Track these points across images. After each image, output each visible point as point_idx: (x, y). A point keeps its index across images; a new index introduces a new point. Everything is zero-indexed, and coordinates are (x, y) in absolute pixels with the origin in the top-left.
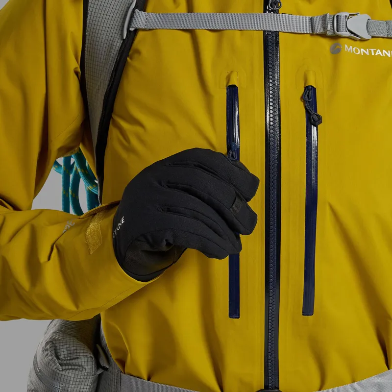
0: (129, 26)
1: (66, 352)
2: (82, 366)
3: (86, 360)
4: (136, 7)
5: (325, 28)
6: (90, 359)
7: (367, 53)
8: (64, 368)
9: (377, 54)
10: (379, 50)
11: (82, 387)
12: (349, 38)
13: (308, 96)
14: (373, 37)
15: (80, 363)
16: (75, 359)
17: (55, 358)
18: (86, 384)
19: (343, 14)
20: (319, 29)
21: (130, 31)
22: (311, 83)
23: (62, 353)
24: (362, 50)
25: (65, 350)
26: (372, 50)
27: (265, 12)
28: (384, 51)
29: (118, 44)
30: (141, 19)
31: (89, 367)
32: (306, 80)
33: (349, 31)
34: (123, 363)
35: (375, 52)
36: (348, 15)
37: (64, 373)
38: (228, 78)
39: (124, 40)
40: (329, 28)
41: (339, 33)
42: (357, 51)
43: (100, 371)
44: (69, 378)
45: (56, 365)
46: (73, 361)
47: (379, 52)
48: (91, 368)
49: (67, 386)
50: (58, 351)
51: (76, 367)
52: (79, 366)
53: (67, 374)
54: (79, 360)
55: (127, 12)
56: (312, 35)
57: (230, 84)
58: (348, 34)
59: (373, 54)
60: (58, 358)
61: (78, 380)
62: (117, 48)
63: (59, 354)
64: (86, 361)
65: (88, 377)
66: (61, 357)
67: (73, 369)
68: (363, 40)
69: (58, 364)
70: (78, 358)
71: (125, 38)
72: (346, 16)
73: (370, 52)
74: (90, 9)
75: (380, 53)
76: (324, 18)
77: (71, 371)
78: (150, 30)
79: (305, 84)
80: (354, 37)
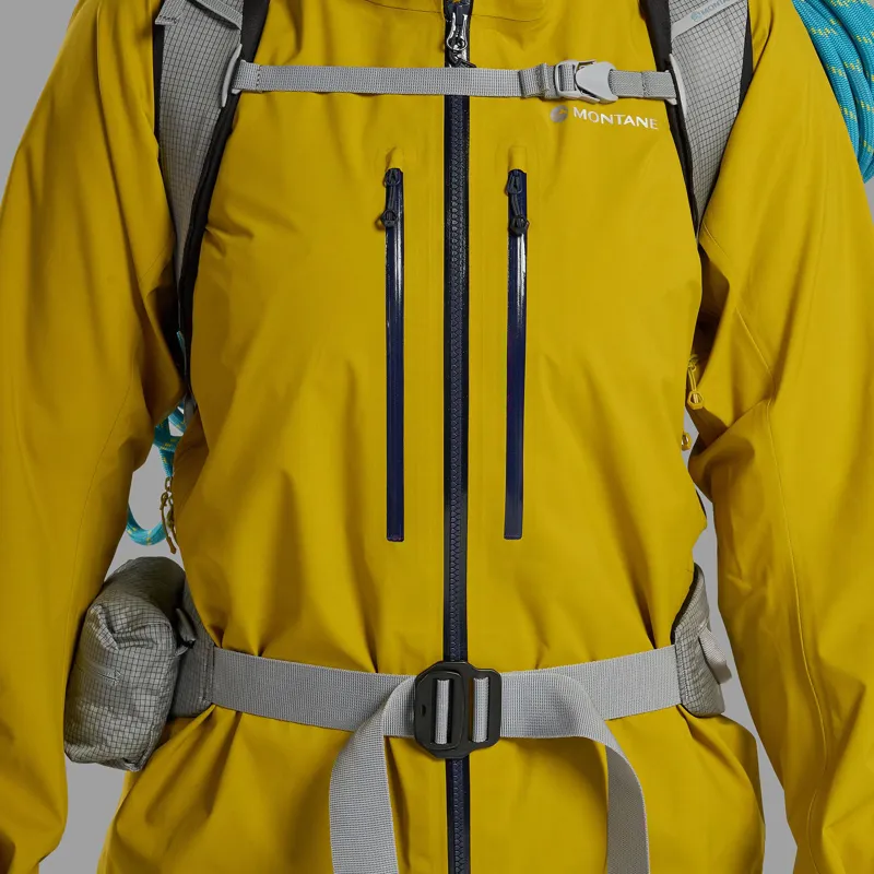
0: (231, 86)
1: (125, 621)
2: (151, 639)
3: (158, 629)
4: (242, 56)
5: (541, 85)
6: (164, 629)
7: (611, 121)
8: (122, 645)
9: (626, 122)
10: (629, 117)
11: (153, 675)
12: (581, 99)
13: (515, 186)
14: (620, 97)
15: (148, 635)
16: (140, 628)
17: (107, 630)
18: (159, 670)
19: (568, 64)
20: (532, 88)
21: (234, 95)
22: (519, 165)
23: (119, 622)
24: (602, 115)
25: (123, 616)
26: (619, 117)
27: (446, 65)
28: (638, 118)
29: (213, 116)
30: (250, 74)
31: (164, 641)
32: (510, 160)
33: (580, 89)
34: (220, 632)
35: (623, 119)
36: (576, 64)
37: (121, 652)
38: (389, 159)
39: (223, 109)
40: (548, 85)
41: (564, 93)
42: (594, 117)
43: (183, 650)
44: (130, 661)
45: (108, 641)
46: (137, 633)
47: (629, 120)
48: (167, 644)
49: (128, 673)
50: (113, 618)
51: (141, 643)
52: (147, 640)
53: (126, 654)
54: (147, 630)
55: (227, 63)
56: (523, 97)
57: (392, 167)
58: (578, 94)
59: (620, 122)
60: (112, 631)
61: (146, 663)
62: (213, 123)
63: (114, 624)
64: (158, 632)
65: (163, 659)
66: (117, 629)
67: (139, 646)
68: (603, 102)
69: (112, 640)
70: (144, 627)
71: (224, 105)
72: (574, 67)
73: (615, 119)
74: (165, 61)
75: (632, 121)
76: (539, 71)
77: (133, 649)
78: (264, 92)
79: (509, 167)
80: (589, 97)
